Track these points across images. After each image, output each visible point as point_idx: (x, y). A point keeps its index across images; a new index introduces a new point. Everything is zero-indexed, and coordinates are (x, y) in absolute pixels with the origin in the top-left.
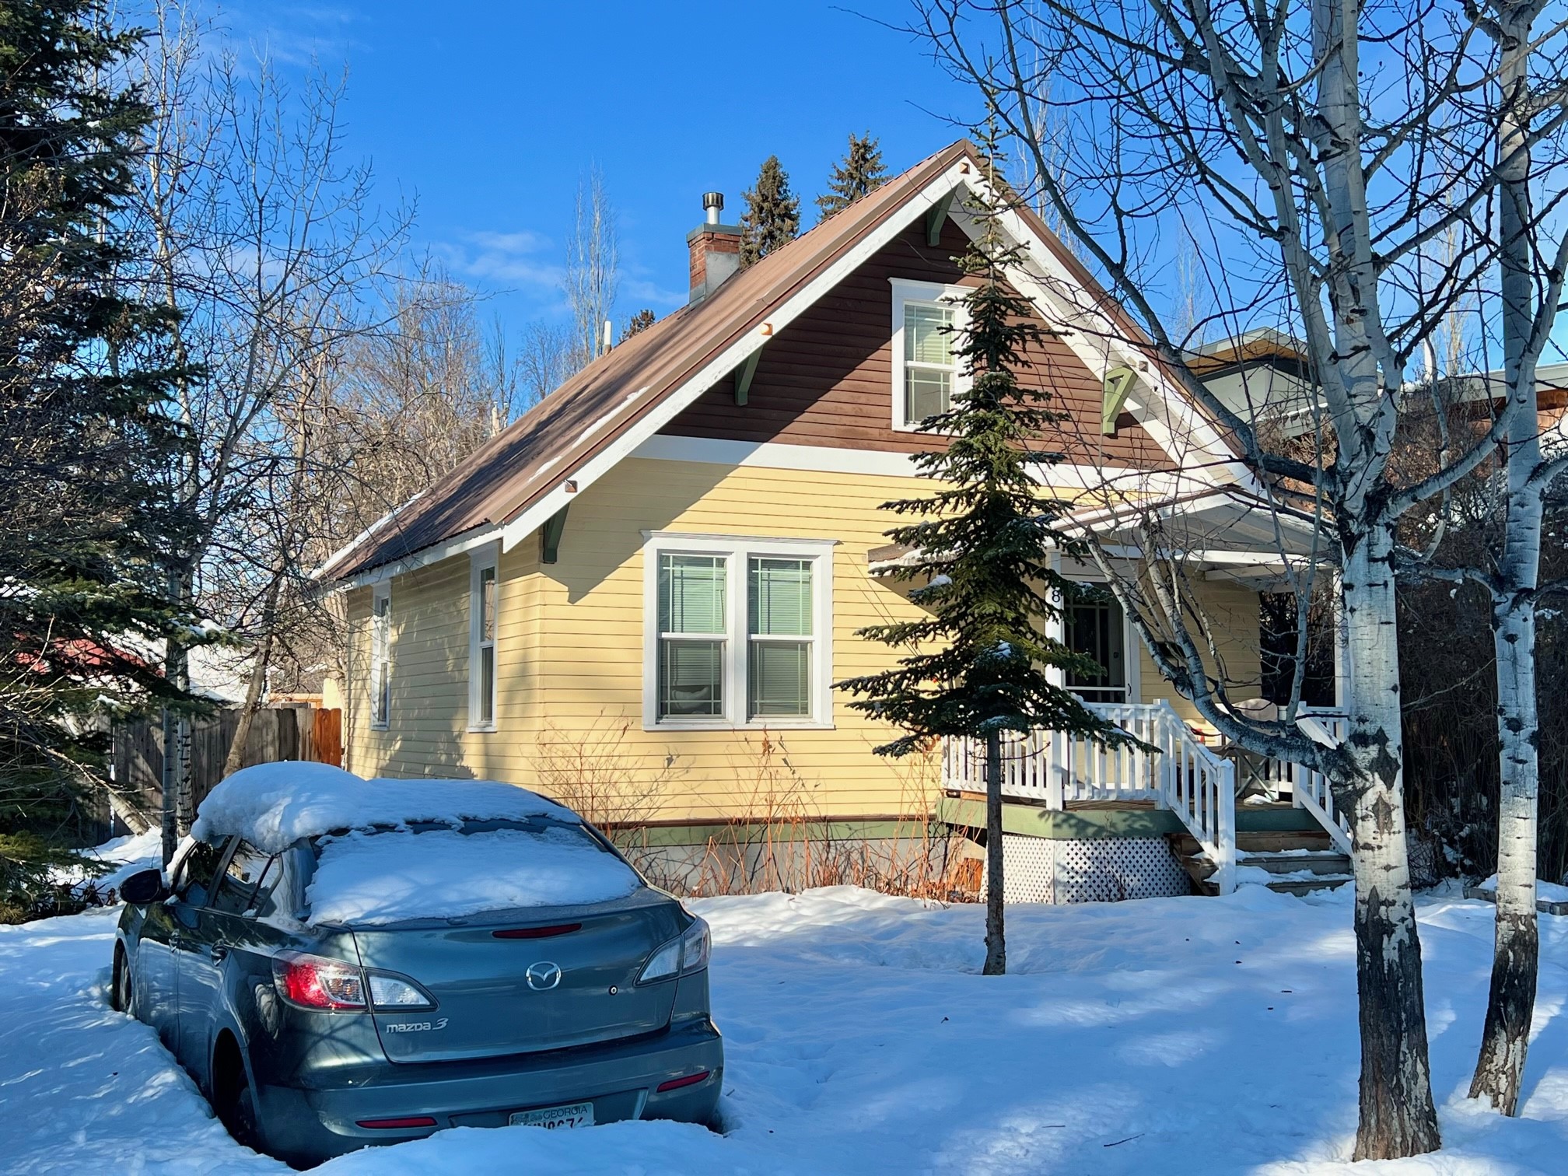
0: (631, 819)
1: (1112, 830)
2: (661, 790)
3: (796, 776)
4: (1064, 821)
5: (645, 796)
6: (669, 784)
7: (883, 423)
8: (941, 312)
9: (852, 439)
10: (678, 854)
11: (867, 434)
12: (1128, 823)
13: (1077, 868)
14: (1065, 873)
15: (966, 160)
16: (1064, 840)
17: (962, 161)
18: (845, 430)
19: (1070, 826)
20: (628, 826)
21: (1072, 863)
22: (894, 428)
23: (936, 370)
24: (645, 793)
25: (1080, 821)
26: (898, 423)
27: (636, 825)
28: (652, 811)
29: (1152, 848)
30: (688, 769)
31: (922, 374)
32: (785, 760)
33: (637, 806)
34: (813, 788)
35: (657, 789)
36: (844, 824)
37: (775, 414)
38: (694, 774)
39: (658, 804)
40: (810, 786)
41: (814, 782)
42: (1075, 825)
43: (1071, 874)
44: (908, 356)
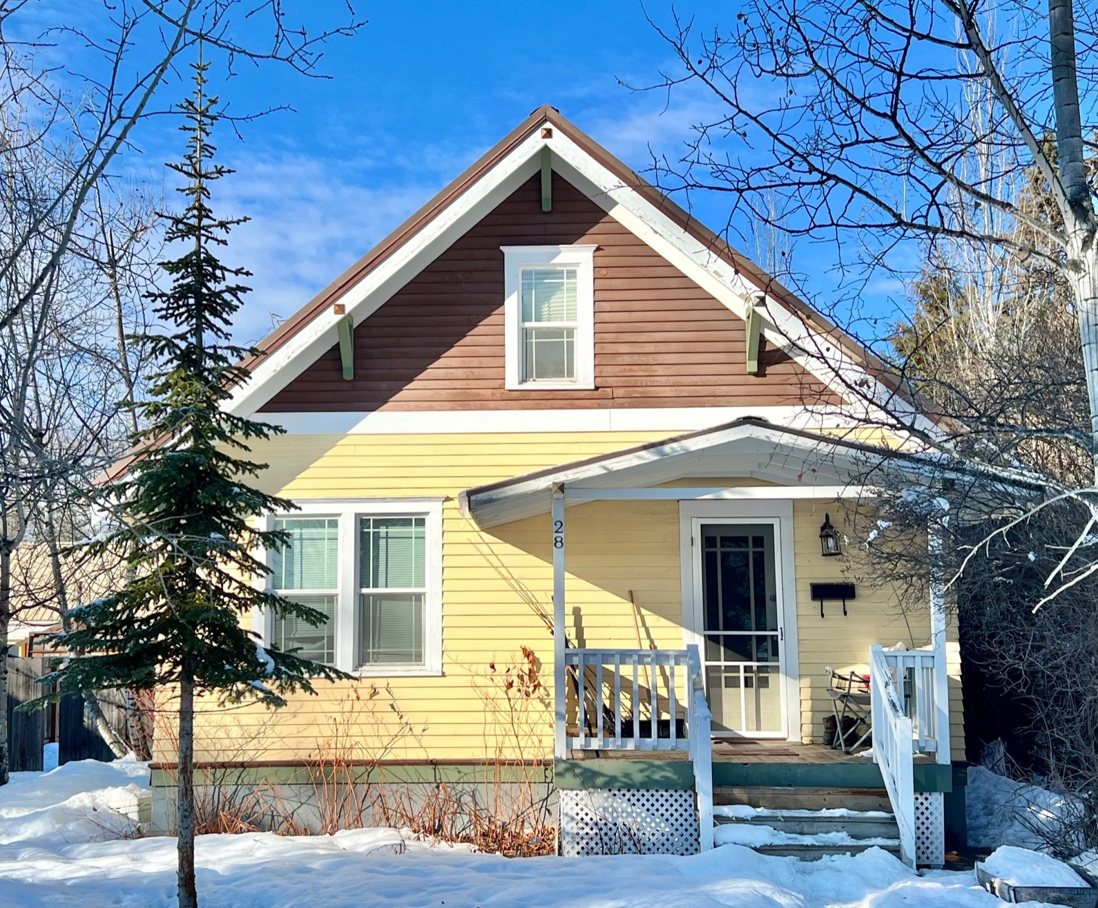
0: (240, 759)
1: (626, 780)
2: (269, 732)
3: (404, 721)
4: (567, 770)
5: (253, 738)
6: (276, 728)
7: (496, 383)
8: (562, 272)
9: (464, 401)
10: (286, 791)
11: (479, 395)
12: (646, 773)
13: (587, 819)
14: (574, 824)
15: (548, 125)
16: (572, 790)
17: (544, 126)
18: (458, 394)
19: (575, 776)
20: (235, 765)
21: (582, 814)
22: (508, 387)
23: (558, 328)
24: (253, 735)
25: (587, 770)
26: (512, 381)
27: (243, 765)
28: (260, 752)
29: (681, 801)
30: (295, 714)
31: (541, 333)
32: (392, 706)
33: (245, 747)
34: (420, 732)
35: (264, 732)
36: (453, 767)
37: (384, 385)
38: (300, 719)
39: (265, 746)
40: (417, 730)
41: (422, 727)
42: (581, 774)
43: (581, 825)
44: (525, 316)
